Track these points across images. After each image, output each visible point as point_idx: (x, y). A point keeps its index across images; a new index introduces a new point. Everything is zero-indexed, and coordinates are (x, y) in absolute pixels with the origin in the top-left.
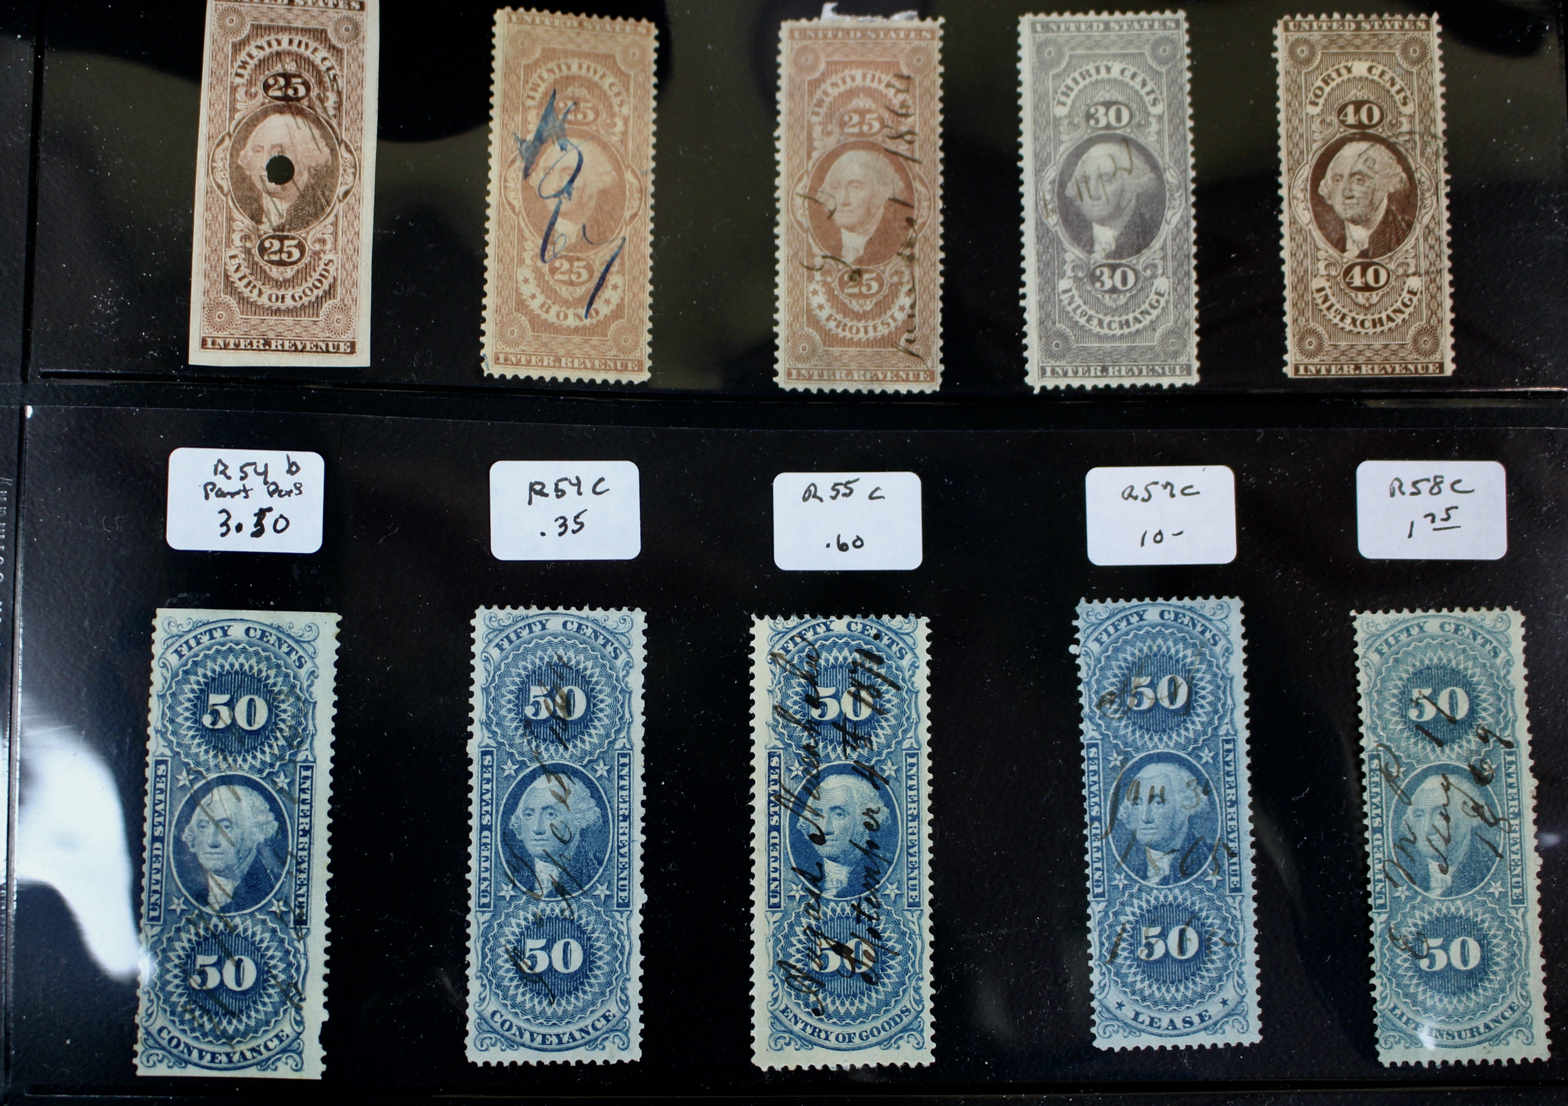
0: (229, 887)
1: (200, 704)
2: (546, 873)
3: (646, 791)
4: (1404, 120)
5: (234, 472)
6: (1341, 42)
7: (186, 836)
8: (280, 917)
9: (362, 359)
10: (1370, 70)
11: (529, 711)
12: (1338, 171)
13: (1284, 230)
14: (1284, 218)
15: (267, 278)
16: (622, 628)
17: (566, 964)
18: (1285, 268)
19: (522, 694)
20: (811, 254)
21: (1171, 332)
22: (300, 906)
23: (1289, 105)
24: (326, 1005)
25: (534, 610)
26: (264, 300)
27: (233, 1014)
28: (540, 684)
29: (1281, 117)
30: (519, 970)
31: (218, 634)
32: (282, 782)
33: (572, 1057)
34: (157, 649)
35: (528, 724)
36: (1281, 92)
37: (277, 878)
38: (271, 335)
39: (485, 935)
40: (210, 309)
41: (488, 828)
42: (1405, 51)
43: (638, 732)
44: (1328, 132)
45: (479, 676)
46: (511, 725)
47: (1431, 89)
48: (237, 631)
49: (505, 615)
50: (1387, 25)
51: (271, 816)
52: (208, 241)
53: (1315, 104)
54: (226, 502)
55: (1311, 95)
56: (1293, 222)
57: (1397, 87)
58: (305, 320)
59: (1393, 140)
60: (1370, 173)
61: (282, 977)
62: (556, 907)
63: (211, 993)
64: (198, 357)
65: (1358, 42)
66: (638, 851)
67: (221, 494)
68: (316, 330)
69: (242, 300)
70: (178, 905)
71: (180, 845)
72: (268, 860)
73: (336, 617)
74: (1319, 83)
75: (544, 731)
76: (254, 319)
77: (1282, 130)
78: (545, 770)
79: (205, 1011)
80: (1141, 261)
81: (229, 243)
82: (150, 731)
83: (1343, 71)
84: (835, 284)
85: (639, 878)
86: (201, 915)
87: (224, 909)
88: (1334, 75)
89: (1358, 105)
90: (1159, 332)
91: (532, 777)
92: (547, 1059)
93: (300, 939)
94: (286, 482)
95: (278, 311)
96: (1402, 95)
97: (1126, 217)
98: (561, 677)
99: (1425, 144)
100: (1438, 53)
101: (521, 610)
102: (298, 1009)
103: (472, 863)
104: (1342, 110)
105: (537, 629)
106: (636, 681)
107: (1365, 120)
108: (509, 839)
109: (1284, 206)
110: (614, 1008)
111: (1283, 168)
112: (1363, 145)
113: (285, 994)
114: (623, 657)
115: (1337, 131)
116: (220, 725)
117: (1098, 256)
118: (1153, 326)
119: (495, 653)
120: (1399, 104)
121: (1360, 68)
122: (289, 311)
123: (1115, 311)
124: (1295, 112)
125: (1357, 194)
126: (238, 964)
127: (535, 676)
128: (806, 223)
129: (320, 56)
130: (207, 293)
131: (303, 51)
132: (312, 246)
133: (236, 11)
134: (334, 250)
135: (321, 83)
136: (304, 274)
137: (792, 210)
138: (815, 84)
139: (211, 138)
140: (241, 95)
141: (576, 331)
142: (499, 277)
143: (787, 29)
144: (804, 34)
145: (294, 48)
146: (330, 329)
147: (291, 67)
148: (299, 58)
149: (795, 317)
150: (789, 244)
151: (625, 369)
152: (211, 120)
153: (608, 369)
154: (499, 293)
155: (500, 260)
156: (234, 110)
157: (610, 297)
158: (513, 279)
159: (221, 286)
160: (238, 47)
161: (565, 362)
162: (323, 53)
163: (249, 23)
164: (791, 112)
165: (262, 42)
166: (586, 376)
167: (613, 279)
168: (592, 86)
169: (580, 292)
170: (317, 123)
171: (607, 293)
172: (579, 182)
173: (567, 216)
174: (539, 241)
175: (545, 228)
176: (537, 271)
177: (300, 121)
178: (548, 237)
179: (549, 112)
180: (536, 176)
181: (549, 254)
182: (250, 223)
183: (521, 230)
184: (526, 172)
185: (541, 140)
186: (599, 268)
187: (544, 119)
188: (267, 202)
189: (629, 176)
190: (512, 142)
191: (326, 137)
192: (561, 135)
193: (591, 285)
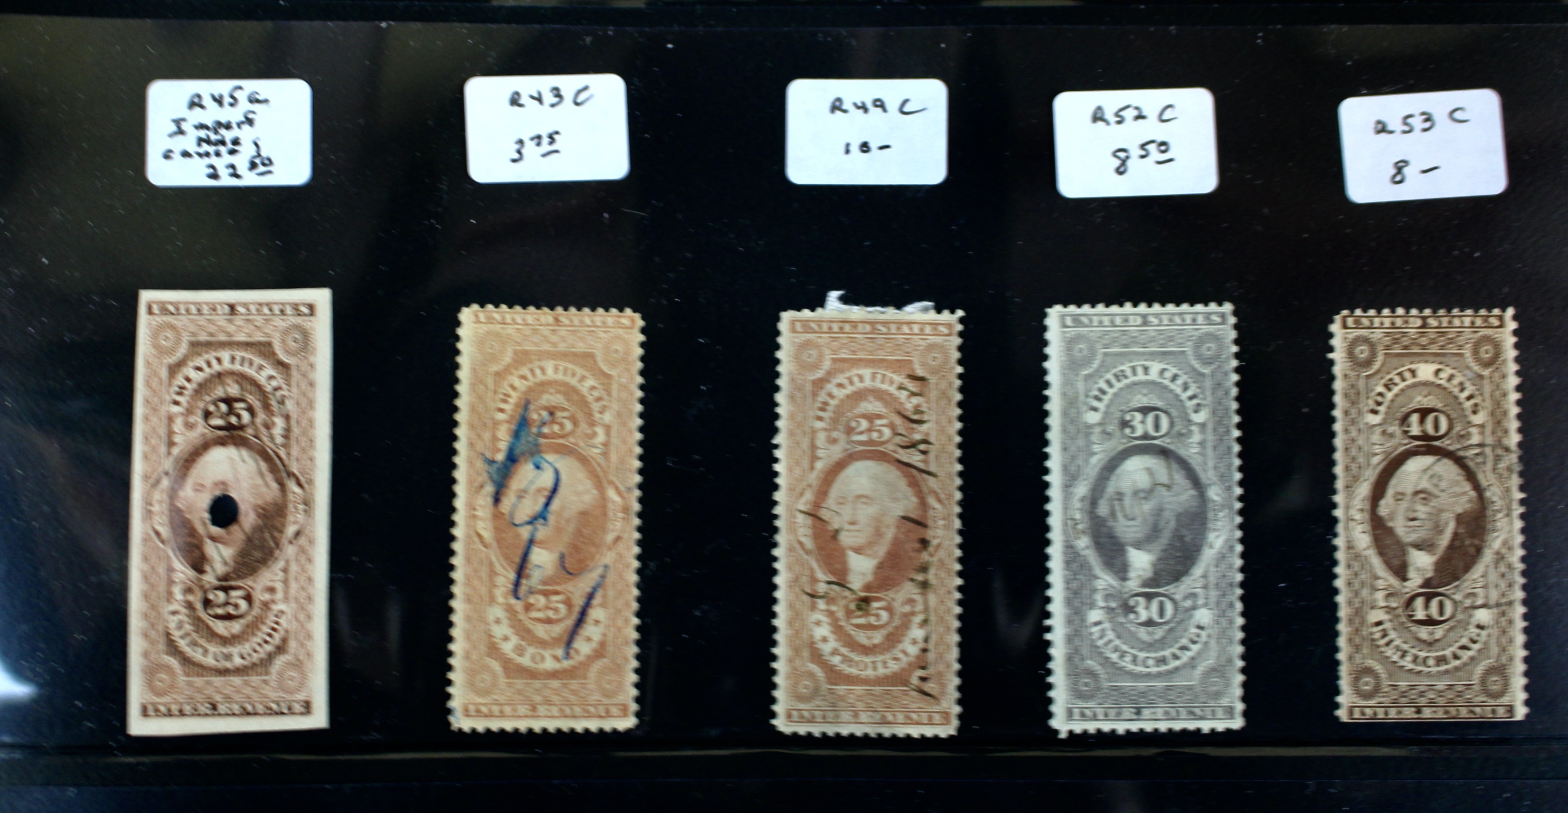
4: (1474, 430)
6: (1405, 341)
9: (319, 720)
10: (1437, 372)
12: (1400, 490)
13: (1340, 555)
14: (1339, 542)
18: (1340, 599)
20: (813, 580)
21: (1213, 670)
23: (1346, 413)
26: (209, 661)
29: (1338, 427)
36: (1338, 399)
38: (217, 698)
40: (152, 670)
42: (1475, 352)
44: (1390, 444)
47: (1505, 395)
50: (1457, 322)
52: (146, 598)
53: (1375, 412)
55: (1371, 403)
56: (1350, 547)
57: (1466, 394)
58: (253, 679)
59: (1461, 453)
60: (1436, 492)
64: (137, 726)
65: (1424, 341)
68: (266, 691)
69: (186, 662)
74: (1380, 389)
76: (199, 681)
77: (1338, 442)
80: (1180, 590)
81: (169, 597)
83: (1407, 375)
84: (841, 615)
88: (1397, 379)
89: (1424, 413)
90: (1200, 669)
95: (225, 672)
96: (1472, 402)
97: (1164, 540)
99: (1498, 458)
100: (1512, 353)
104: (1405, 419)
107: (1430, 429)
109: (1340, 528)
111: (1339, 484)
112: (1428, 460)
115: (1400, 444)
117: (1133, 585)
118: (1192, 663)
120: (1468, 412)
121: (1426, 371)
122: (237, 671)
123: (1150, 646)
124: (1353, 422)
125: (1421, 515)
128: (809, 543)
129: (265, 374)
130: (146, 655)
131: (246, 369)
132: (260, 596)
133: (173, 327)
134: (286, 599)
135: (267, 407)
136: (252, 628)
137: (792, 529)
138: (819, 384)
139: (146, 477)
140: (178, 426)
141: (554, 675)
142: (468, 619)
143: (787, 317)
144: (807, 326)
145: (237, 367)
146: (282, 687)
147: (233, 390)
148: (242, 378)
149: (797, 651)
150: (790, 568)
151: (608, 715)
152: (146, 457)
153: (589, 716)
154: (468, 637)
155: (468, 600)
156: (171, 444)
157: (592, 631)
158: (483, 620)
159: (162, 646)
160: (174, 369)
161: (542, 710)
162: (270, 371)
163: (186, 339)
164: (792, 417)
165: (200, 362)
166: (565, 725)
167: (596, 613)
168: (569, 391)
169: (558, 630)
170: (264, 454)
171: (590, 630)
172: (555, 505)
173: (543, 544)
174: (512, 576)
175: (518, 560)
176: (510, 609)
177: (244, 453)
178: (521, 570)
179: (522, 424)
180: (507, 503)
181: (523, 589)
182: (191, 573)
183: (491, 564)
184: (497, 500)
185: (512, 459)
186: (579, 602)
187: (516, 435)
188: (210, 549)
189: (612, 494)
190: (480, 464)
191: (273, 469)
192: (535, 451)
193: (570, 622)
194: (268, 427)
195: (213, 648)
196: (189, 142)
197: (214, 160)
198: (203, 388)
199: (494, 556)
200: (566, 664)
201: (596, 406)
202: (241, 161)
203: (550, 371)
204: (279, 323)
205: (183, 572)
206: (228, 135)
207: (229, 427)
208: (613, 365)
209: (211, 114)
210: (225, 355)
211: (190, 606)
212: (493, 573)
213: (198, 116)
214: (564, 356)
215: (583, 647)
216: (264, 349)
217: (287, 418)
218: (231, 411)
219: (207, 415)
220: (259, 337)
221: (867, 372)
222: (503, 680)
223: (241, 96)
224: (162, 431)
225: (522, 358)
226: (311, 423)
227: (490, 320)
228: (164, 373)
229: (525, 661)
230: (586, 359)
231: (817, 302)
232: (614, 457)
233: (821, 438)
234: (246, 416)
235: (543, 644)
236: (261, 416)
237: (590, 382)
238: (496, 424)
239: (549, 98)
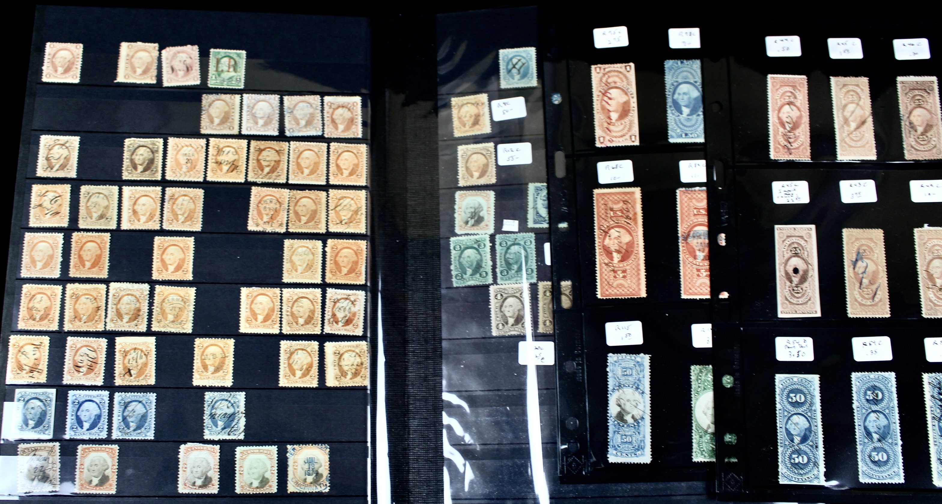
0: (799, 438)
1: (788, 396)
2: (876, 436)
3: (899, 417)
5: (791, 342)
7: (787, 427)
8: (812, 446)
9: (819, 315)
11: (868, 397)
15: (795, 297)
16: (889, 377)
17: (883, 458)
19: (865, 394)
20: (928, 285)
22: (816, 443)
24: (825, 467)
25: (866, 373)
26: (794, 302)
27: (802, 469)
28: (870, 391)
30: (871, 460)
31: (791, 380)
32: (809, 414)
33: (886, 481)
34: (777, 383)
35: (868, 400)
37: (810, 436)
38: (797, 310)
39: (862, 452)
40: (783, 304)
41: (859, 425)
43: (895, 402)
45: (854, 389)
46: (864, 401)
48: (795, 379)
49: (859, 374)
51: (807, 422)
52: (781, 288)
54: (790, 349)
58: (804, 306)
61: (814, 460)
62: (879, 445)
63: (797, 464)
64: (780, 315)
66: (899, 431)
67: (789, 348)
68: (807, 308)
69: (790, 302)
70: (787, 443)
71: (787, 429)
72: (807, 433)
73: (818, 376)
75: (872, 402)
76: (792, 306)
78: (873, 411)
79: (795, 468)
81: (785, 288)
82: (777, 402)
84: (935, 292)
85: (899, 438)
86: (793, 446)
87: (798, 444)
91: (869, 413)
92: (880, 482)
93: (817, 451)
94: (804, 345)
95: (798, 304)
98: (875, 389)
101: (863, 373)
102: (818, 468)
103: (857, 434)
105: (868, 377)
106: (894, 390)
108: (865, 428)
110: (896, 469)
113: (815, 464)
114: (890, 384)
116: (793, 401)
119: (858, 384)
122: (801, 304)
126: (803, 457)
127: (869, 389)
128: (926, 277)
129: (802, 242)
130: (781, 300)
131: (799, 242)
132: (804, 289)
133: (782, 233)
134: (810, 289)
135: (803, 249)
136: (803, 295)
137: (922, 274)
138: (925, 243)
139: (779, 264)
140: (785, 253)
141: (871, 305)
142: (850, 294)
143: (916, 230)
144: (920, 231)
145: (797, 241)
146: (811, 308)
147: (796, 246)
148: (798, 243)
149: (926, 300)
150: (922, 282)
151: (884, 314)
152: (779, 259)
153: (879, 314)
154: (850, 297)
155: (850, 290)
156: (784, 257)
157: (878, 297)
158: (853, 294)
159: (784, 299)
160: (783, 241)
161: (868, 313)
162: (803, 242)
163: (786, 235)
164: (919, 251)
165: (788, 240)
166: (874, 316)
167: (878, 292)
168: (868, 246)
169: (870, 296)
170: (803, 259)
171: (877, 296)
172: (867, 270)
173: (865, 278)
174: (859, 285)
175: (860, 281)
176: (859, 292)
177: (799, 259)
178: (861, 283)
179: (858, 253)
180: (856, 269)
181: (862, 288)
182: (790, 284)
183: (854, 283)
184: (854, 268)
185: (857, 260)
186: (874, 290)
187: (857, 255)
188: (793, 279)
189: (880, 267)
190: (850, 262)
191: (806, 262)
192: (862, 259)
193: (873, 294)
194: (804, 253)
195: (796, 299)
196: (783, 194)
197: (788, 198)
198: (790, 245)
199: (854, 280)
200: (873, 303)
201: (874, 249)
202: (794, 198)
203: (863, 242)
204: (805, 232)
205: (788, 283)
206: (790, 193)
207: (796, 253)
208: (877, 240)
209: (787, 189)
210: (794, 238)
211: (790, 290)
212: (854, 284)
213: (784, 189)
214: (867, 239)
215: (876, 300)
216: (801, 237)
217: (807, 251)
218: (796, 250)
219: (791, 251)
220: (801, 235)
221: (935, 241)
222: (859, 307)
223: (793, 185)
224: (782, 254)
225: (857, 239)
226: (813, 253)
227: (849, 232)
228: (781, 242)
229: (864, 303)
230: (871, 239)
231: (922, 226)
232: (879, 260)
233: (927, 255)
234: (799, 251)
235: (867, 299)
236: (802, 251)
237: (873, 244)
238: (852, 253)
239: (858, 185)
